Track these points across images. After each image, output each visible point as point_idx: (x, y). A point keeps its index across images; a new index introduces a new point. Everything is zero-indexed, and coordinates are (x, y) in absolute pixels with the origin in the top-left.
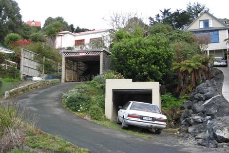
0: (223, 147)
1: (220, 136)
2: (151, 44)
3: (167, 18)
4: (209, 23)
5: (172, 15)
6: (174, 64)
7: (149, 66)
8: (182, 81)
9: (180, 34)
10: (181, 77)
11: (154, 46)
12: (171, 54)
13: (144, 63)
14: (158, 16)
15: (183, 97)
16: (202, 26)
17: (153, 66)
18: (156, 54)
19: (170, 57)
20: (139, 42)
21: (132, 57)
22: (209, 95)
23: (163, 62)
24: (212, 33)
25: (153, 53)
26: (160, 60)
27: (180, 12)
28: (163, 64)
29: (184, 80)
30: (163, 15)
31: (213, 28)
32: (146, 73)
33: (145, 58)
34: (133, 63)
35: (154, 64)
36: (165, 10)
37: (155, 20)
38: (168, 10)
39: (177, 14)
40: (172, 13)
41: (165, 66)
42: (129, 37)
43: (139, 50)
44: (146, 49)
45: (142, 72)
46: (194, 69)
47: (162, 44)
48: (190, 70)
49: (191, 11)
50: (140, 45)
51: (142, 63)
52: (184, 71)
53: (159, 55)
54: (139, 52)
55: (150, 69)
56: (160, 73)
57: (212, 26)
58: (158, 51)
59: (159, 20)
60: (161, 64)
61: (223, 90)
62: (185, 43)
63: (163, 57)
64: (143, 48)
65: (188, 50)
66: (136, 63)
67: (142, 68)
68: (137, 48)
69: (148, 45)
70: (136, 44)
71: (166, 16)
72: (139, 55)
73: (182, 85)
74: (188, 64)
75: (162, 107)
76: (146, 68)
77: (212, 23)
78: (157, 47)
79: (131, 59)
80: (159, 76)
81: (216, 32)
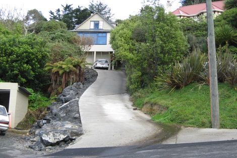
0: (45, 150)
1: (46, 141)
2: (26, 43)
3: (68, 14)
4: (100, 24)
5: (74, 11)
6: (47, 64)
7: (21, 65)
8: (54, 82)
9: (63, 34)
10: (53, 78)
11: (29, 45)
12: (46, 55)
13: (16, 61)
14: (59, 10)
15: (53, 98)
16: (92, 26)
17: (25, 65)
18: (30, 53)
19: (44, 57)
20: (14, 40)
21: (4, 55)
22: (68, 98)
23: (36, 62)
24: (100, 35)
25: (26, 52)
26: (33, 59)
27: (82, 9)
28: (37, 63)
29: (56, 81)
30: (64, 10)
31: (102, 29)
32: (16, 72)
33: (17, 57)
34: (4, 61)
35: (27, 63)
36: (67, 5)
37: (55, 14)
38: (70, 6)
39: (78, 10)
40: (73, 9)
41: (39, 66)
42: (7, 33)
43: (12, 48)
44: (19, 48)
45: (12, 71)
46: (65, 71)
47: (37, 44)
48: (61, 72)
49: (93, 9)
50: (14, 43)
51: (13, 61)
52: (56, 72)
53: (33, 54)
54: (12, 50)
55: (22, 68)
56: (32, 73)
57: (102, 28)
58: (31, 51)
59: (59, 15)
60: (34, 64)
61: (84, 94)
62: (66, 43)
63: (37, 56)
64: (17, 46)
65: (66, 51)
66: (8, 61)
67: (13, 67)
68: (10, 45)
69: (23, 43)
70: (9, 42)
71: (67, 12)
72: (11, 54)
73: (53, 85)
74: (60, 65)
75: (28, 107)
76: (17, 67)
77: (102, 25)
78: (32, 46)
79: (2, 57)
80: (30, 76)
81: (104, 34)
